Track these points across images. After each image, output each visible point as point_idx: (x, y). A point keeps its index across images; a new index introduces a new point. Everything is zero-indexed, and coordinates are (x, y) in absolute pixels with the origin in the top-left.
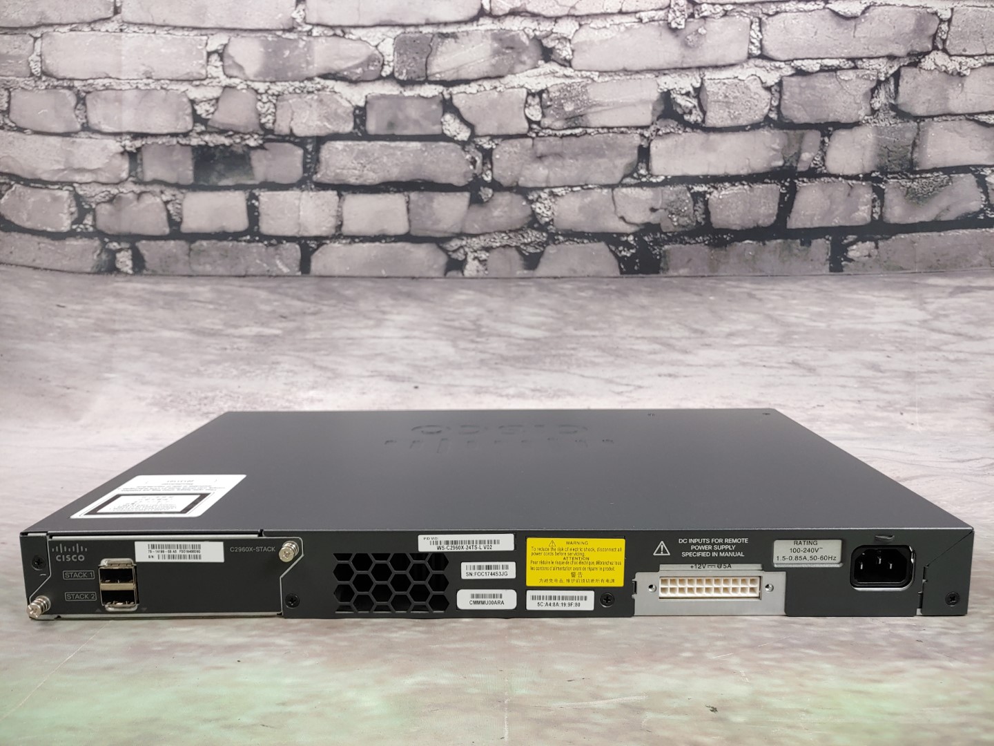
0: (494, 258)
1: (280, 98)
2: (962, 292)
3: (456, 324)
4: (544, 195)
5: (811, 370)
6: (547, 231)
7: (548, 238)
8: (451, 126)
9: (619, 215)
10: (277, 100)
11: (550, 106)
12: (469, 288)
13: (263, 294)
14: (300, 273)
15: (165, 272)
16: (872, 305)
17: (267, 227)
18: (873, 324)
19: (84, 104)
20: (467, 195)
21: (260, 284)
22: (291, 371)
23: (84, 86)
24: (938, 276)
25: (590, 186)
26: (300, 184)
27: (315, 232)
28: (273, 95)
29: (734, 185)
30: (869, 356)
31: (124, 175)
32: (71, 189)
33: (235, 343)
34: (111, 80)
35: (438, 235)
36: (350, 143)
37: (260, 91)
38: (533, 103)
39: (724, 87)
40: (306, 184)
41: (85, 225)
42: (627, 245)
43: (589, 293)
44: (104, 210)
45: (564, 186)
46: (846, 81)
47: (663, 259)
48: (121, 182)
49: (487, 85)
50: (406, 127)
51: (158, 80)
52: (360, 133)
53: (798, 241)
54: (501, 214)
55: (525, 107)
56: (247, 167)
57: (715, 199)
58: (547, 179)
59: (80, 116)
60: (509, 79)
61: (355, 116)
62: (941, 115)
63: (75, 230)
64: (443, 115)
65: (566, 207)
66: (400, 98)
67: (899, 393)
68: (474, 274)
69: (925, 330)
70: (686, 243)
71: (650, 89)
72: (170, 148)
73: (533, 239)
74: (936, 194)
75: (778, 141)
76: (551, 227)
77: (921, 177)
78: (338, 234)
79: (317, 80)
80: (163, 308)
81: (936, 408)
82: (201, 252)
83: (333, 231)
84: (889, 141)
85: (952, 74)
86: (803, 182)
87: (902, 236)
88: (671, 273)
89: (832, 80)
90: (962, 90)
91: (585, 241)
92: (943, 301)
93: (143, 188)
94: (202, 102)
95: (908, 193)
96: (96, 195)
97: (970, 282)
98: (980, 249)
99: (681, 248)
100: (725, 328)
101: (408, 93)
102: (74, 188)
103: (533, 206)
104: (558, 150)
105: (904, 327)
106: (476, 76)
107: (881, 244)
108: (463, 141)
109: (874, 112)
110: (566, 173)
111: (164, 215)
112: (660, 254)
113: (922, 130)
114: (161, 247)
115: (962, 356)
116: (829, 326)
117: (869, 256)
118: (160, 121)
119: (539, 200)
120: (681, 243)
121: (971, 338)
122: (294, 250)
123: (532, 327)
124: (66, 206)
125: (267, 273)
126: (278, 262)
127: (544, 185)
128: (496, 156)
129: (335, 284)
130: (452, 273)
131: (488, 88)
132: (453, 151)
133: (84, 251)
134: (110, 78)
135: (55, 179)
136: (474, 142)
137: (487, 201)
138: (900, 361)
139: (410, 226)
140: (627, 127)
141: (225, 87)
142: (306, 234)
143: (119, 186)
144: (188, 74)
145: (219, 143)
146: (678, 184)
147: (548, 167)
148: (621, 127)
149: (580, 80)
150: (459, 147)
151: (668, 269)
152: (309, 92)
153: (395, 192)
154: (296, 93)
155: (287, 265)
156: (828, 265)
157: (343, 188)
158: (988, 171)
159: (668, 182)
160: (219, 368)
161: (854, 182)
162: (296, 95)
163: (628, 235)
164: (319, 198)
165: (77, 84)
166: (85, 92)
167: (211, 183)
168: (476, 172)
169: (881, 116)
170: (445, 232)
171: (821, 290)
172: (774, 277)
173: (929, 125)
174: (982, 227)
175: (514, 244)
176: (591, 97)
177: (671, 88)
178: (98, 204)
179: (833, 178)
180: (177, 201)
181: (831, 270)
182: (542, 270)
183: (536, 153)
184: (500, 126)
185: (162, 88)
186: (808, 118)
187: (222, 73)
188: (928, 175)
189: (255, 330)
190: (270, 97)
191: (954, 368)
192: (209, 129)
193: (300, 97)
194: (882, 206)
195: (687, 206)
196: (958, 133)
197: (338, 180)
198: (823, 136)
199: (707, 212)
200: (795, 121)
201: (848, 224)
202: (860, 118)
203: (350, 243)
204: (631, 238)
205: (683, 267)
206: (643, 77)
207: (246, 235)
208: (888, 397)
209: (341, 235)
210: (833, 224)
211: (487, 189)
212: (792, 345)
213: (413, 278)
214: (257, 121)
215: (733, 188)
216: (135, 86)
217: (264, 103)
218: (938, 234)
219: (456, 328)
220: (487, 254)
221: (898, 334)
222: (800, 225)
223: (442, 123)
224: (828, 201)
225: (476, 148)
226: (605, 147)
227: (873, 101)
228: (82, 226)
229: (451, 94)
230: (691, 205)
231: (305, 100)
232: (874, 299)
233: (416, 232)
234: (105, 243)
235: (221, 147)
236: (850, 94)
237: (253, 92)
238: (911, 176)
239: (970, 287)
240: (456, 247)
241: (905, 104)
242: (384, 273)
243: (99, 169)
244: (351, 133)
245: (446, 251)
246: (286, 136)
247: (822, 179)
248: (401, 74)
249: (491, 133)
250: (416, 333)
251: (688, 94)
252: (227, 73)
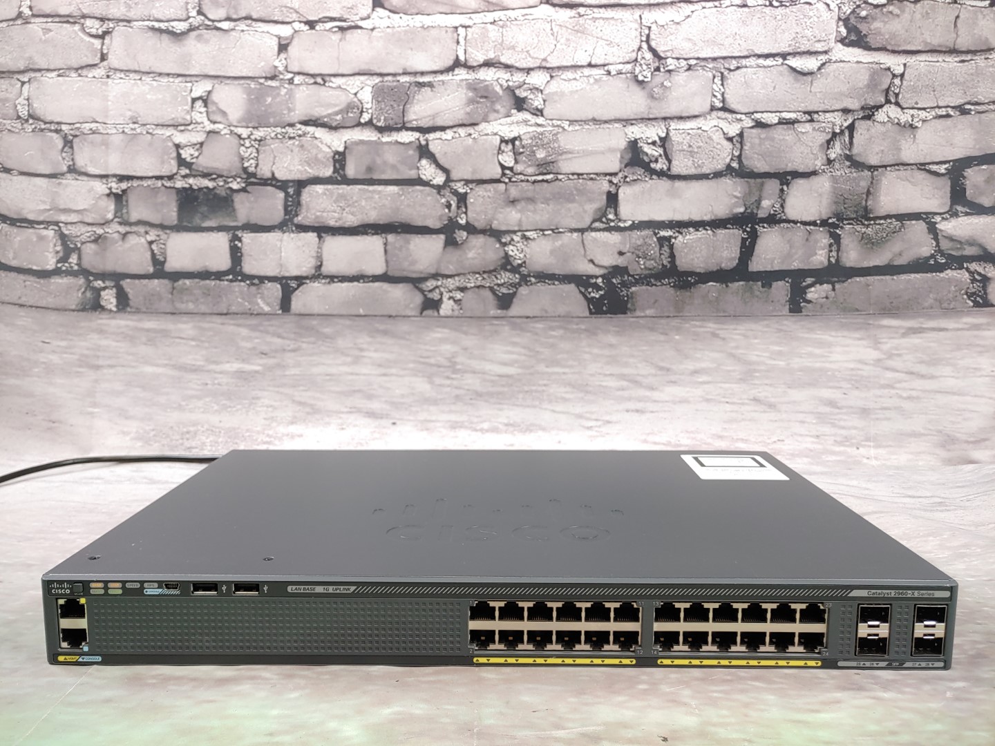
0: (469, 299)
1: (262, 143)
2: (914, 333)
3: (432, 361)
4: (516, 238)
5: (772, 406)
6: (519, 273)
7: (520, 279)
8: (427, 170)
9: (589, 258)
10: (259, 145)
11: (522, 153)
12: (444, 327)
13: (244, 332)
14: (280, 312)
15: (149, 309)
16: (830, 345)
17: (249, 267)
18: (831, 362)
19: (72, 147)
20: (442, 237)
21: (241, 321)
22: (271, 406)
23: (72, 130)
24: (893, 317)
25: (561, 230)
26: (282, 226)
27: (295, 273)
28: (256, 140)
29: (697, 230)
30: (826, 393)
31: (110, 216)
32: (56, 228)
33: (216, 379)
34: (98, 125)
35: (414, 276)
36: (330, 187)
37: (243, 136)
38: (506, 150)
39: (688, 137)
40: (287, 226)
41: (71, 263)
42: (596, 287)
43: (561, 332)
44: (89, 249)
45: (536, 230)
46: (803, 133)
47: (630, 300)
48: (107, 223)
49: (462, 131)
50: (383, 172)
51: (145, 125)
52: (339, 177)
53: (760, 283)
54: (475, 255)
55: (499, 153)
56: (231, 209)
57: (680, 244)
58: (520, 223)
59: (67, 159)
60: (483, 126)
61: (335, 161)
62: (894, 165)
63: (60, 268)
64: (420, 160)
65: (538, 249)
66: (378, 144)
67: (855, 428)
68: (449, 313)
69: (879, 369)
70: (653, 285)
71: (618, 139)
72: (155, 190)
73: (506, 280)
74: (889, 240)
75: (739, 189)
76: (523, 269)
77: (875, 224)
78: (318, 274)
79: (299, 126)
80: (145, 344)
81: (890, 443)
82: (183, 290)
83: (313, 271)
84: (845, 189)
85: (904, 126)
86: (764, 227)
87: (858, 279)
88: (638, 313)
89: (790, 132)
90: (914, 141)
91: (556, 283)
92: (896, 341)
93: (128, 229)
94: (186, 146)
95: (862, 238)
96: (82, 234)
97: (922, 323)
98: (930, 292)
99: (647, 289)
100: (690, 366)
101: (386, 139)
102: (60, 227)
103: (506, 249)
104: (530, 194)
105: (860, 366)
106: (451, 124)
107: (837, 286)
108: (438, 186)
109: (830, 162)
110: (538, 218)
111: (148, 255)
112: (627, 296)
113: (875, 178)
114: (145, 285)
115: (914, 393)
116: (788, 364)
117: (827, 298)
118: (146, 164)
119: (512, 243)
120: (648, 285)
121: (923, 377)
122: (275, 290)
123: (505, 364)
124: (51, 245)
125: (248, 311)
126: (259, 301)
127: (516, 228)
128: (471, 200)
129: (314, 322)
130: (428, 312)
131: (462, 135)
132: (429, 195)
133: (69, 289)
134: (97, 122)
135: (41, 218)
136: (449, 186)
137: (462, 244)
138: (857, 398)
139: (387, 266)
140: (596, 174)
141: (209, 132)
142: (287, 274)
143: (104, 227)
144: (173, 119)
145: (202, 186)
146: (644, 229)
147: (520, 211)
148: (590, 174)
149: (551, 129)
150: (435, 191)
151: (635, 310)
152: (290, 138)
153: (373, 234)
154: (277, 138)
155: (268, 304)
156: (788, 307)
157: (322, 230)
158: (938, 219)
159: (636, 226)
160: (200, 403)
161: (812, 227)
162: (277, 141)
163: (597, 277)
164: (300, 240)
165: (64, 127)
166: (72, 135)
167: (194, 224)
168: (451, 215)
169: (837, 165)
170: (421, 273)
171: (780, 331)
172: (736, 317)
173: (883, 174)
174: (933, 272)
175: (488, 285)
176: (562, 145)
177: (638, 137)
178: (83, 243)
179: (792, 224)
180: (162, 241)
181: (791, 311)
182: (515, 310)
183: (509, 197)
184: (474, 172)
185: (148, 133)
186: (767, 167)
187: (206, 119)
188: (882, 222)
189: (236, 366)
190: (253, 142)
191: (907, 405)
192: (194, 173)
193: (282, 142)
194: (838, 251)
195: (654, 250)
196: (910, 182)
197: (318, 222)
198: (782, 184)
199: (672, 256)
200: (755, 170)
201: (806, 268)
202: (817, 168)
203: (329, 283)
204: (600, 280)
205: (650, 308)
206: (611, 126)
207: (228, 275)
208: (844, 432)
209: (320, 275)
210: (793, 268)
211: (461, 231)
212: (753, 382)
213: (390, 316)
214: (240, 165)
215: (697, 233)
216: (121, 130)
217: (247, 148)
218: (891, 277)
219: (432, 365)
220: (462, 294)
221: (854, 373)
222: (762, 269)
223: (418, 168)
224: (788, 246)
225: (451, 192)
226: (575, 192)
227: (829, 152)
228: (67, 265)
229: (427, 140)
230: (657, 249)
231: (287, 145)
232: (831, 339)
233: (393, 273)
234: (90, 282)
235: (205, 190)
236: (807, 145)
237: (236, 136)
238: (866, 223)
239: (921, 328)
240: (432, 287)
241: (859, 155)
242: (361, 312)
243: (85, 210)
244: (331, 177)
245: (422, 291)
246: (268, 179)
247: (782, 225)
248: (379, 120)
249: (465, 178)
250: (394, 371)
251: (654, 143)
252: (211, 119)
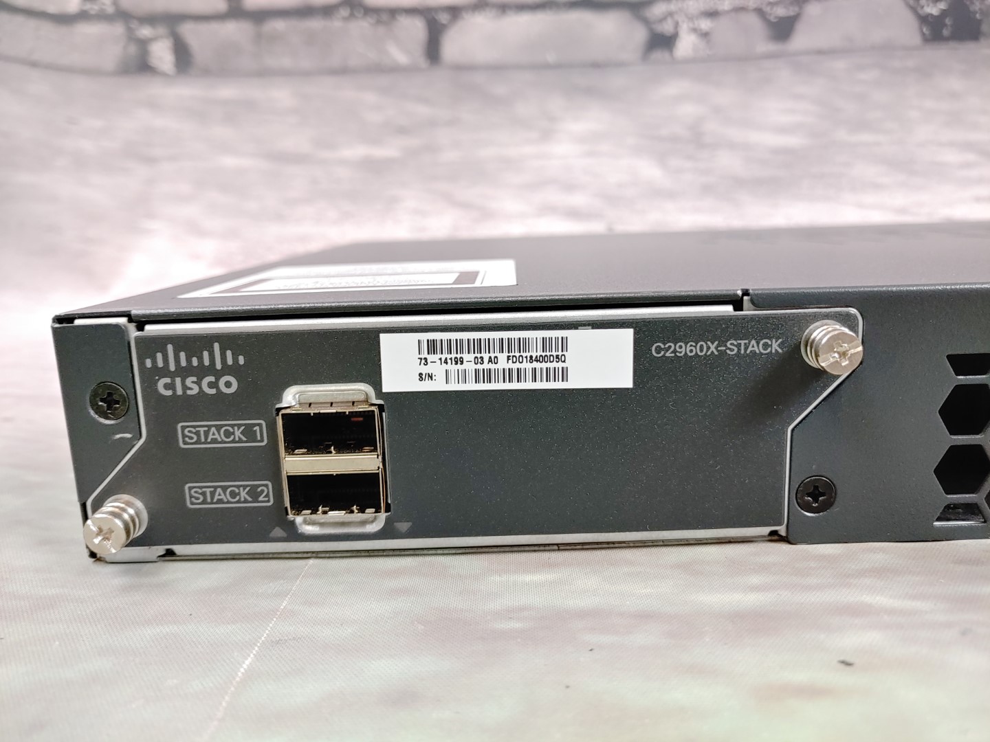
0: (724, 30)
12: (683, 78)
13: (370, 98)
15: (222, 69)
21: (367, 82)
41: (101, 4)
43: (874, 74)
47: (985, 19)
63: (87, 12)
68: (690, 54)
78: (482, 1)
82: (275, 38)
112: (981, 11)
122: (415, 29)
123: (782, 130)
125: (373, 66)
126: (391, 47)
129: (479, 79)
130: (658, 55)
133: (101, 43)
155: (405, 52)
175: (754, 6)
182: (801, 40)
189: (358, 151)
203: (500, 17)
209: (485, 5)
213: (595, 65)
220: (710, 24)
228: (96, 7)
240: (661, 15)
242: (551, 58)
245: (646, 22)
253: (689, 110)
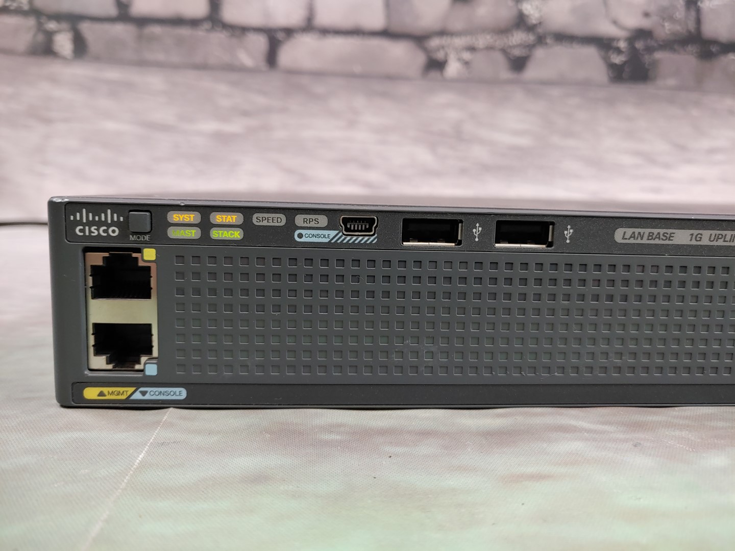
0: (478, 61)
6: (535, 33)
7: (535, 40)
9: (611, 19)
12: (450, 92)
13: (223, 88)
15: (111, 57)
17: (230, 15)
27: (283, 24)
35: (418, 32)
41: (21, 3)
42: (619, 51)
43: (577, 100)
54: (486, 13)
57: (705, 9)
63: (8, 7)
65: (556, 8)
68: (456, 76)
70: (677, 51)
73: (519, 41)
76: (540, 29)
78: (309, 26)
82: (153, 39)
83: (303, 23)
91: (574, 44)
99: (670, 56)
103: (520, 7)
112: (649, 62)
120: (672, 51)
122: (260, 43)
125: (226, 65)
126: (241, 53)
129: (305, 81)
133: (16, 31)
139: (388, 21)
151: (656, 79)
155: (251, 58)
170: (425, 29)
175: (499, 46)
195: (680, 12)
199: (698, 21)
204: (622, 44)
205: (672, 77)
207: (205, 23)
209: (313, 27)
213: (389, 77)
220: (471, 55)
228: (15, 4)
230: (684, 13)
233: (396, 27)
242: (357, 69)
245: (426, 50)
253: (453, 115)
